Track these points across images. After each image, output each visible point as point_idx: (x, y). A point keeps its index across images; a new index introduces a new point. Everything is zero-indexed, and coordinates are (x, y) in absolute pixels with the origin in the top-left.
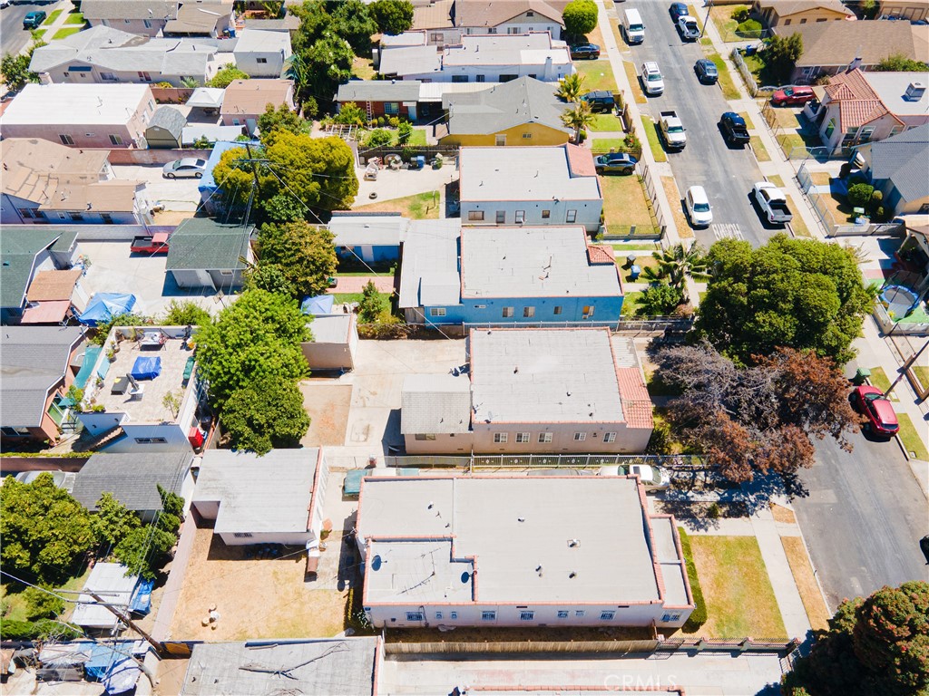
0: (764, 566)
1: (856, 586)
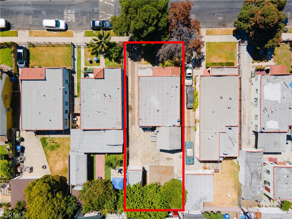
0: (215, 42)
1: (220, 18)
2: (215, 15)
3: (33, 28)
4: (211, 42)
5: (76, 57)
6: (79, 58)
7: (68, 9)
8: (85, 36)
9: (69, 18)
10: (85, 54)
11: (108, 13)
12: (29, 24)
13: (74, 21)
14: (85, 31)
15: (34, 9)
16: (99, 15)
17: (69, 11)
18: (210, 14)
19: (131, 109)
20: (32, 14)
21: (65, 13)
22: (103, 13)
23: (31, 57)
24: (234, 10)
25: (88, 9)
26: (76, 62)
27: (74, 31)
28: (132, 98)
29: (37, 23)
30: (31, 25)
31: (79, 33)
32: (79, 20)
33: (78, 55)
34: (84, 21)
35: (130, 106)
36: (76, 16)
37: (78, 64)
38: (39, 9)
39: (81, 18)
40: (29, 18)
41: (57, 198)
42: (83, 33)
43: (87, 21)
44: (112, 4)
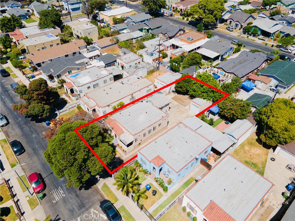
6: (161, 207)
24: (32, 130)
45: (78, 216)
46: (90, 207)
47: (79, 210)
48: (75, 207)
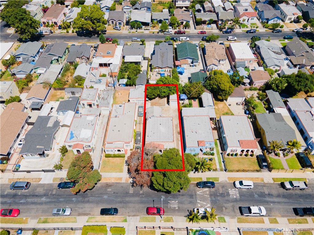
1: (109, 190)
2: (113, 193)
3: (262, 184)
4: (119, 172)
5: (222, 163)
6: (220, 163)
7: (236, 198)
8: (219, 178)
9: (234, 192)
10: (216, 166)
11: (202, 195)
12: (266, 187)
13: (229, 189)
14: (219, 181)
15: (265, 199)
16: (209, 194)
17: (235, 197)
18: (117, 193)
19: (178, 133)
20: (266, 194)
21: (238, 195)
22: (206, 195)
23: (257, 164)
24: (98, 195)
25: (219, 198)
26: (222, 160)
27: (228, 182)
28: (178, 139)
29: (260, 188)
30: (264, 187)
31: (223, 181)
32: (225, 190)
33: (221, 164)
34: (221, 189)
35: (179, 135)
36: (229, 193)
37: (220, 158)
38: (261, 198)
39: (224, 192)
40: (267, 192)
41: (216, 85)
42: (220, 181)
43: (219, 189)
44: (199, 203)
45: (197, 201)
46: (195, 193)
47: (193, 198)
48: (190, 200)
